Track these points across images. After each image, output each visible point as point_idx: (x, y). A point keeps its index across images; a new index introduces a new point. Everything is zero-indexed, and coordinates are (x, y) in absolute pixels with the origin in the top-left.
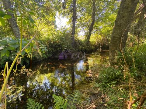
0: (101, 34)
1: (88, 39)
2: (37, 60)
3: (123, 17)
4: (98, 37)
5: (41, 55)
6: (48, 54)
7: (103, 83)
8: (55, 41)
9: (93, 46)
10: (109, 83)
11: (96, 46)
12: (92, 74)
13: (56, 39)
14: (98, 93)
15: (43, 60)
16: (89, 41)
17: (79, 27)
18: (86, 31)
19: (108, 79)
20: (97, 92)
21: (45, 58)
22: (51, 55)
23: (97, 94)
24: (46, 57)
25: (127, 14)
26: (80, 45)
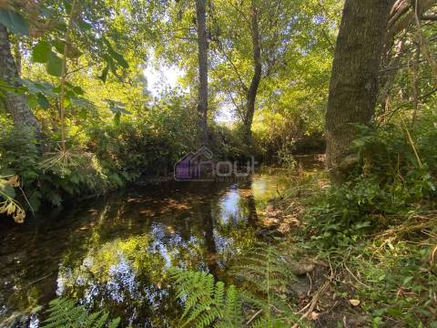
0: (280, 111)
1: (246, 124)
2: (90, 193)
3: (362, 20)
4: (272, 120)
5: (104, 177)
6: (125, 174)
7: (327, 234)
8: (150, 130)
9: (263, 145)
10: (346, 232)
11: (269, 145)
12: (276, 217)
13: (150, 123)
14: (314, 269)
15: (110, 192)
16: (249, 132)
17: (218, 90)
18: (239, 102)
19: (338, 219)
20: (310, 267)
21: (118, 186)
22: (136, 175)
23: (310, 273)
24: (121, 184)
25: (371, 11)
26: (226, 143)
